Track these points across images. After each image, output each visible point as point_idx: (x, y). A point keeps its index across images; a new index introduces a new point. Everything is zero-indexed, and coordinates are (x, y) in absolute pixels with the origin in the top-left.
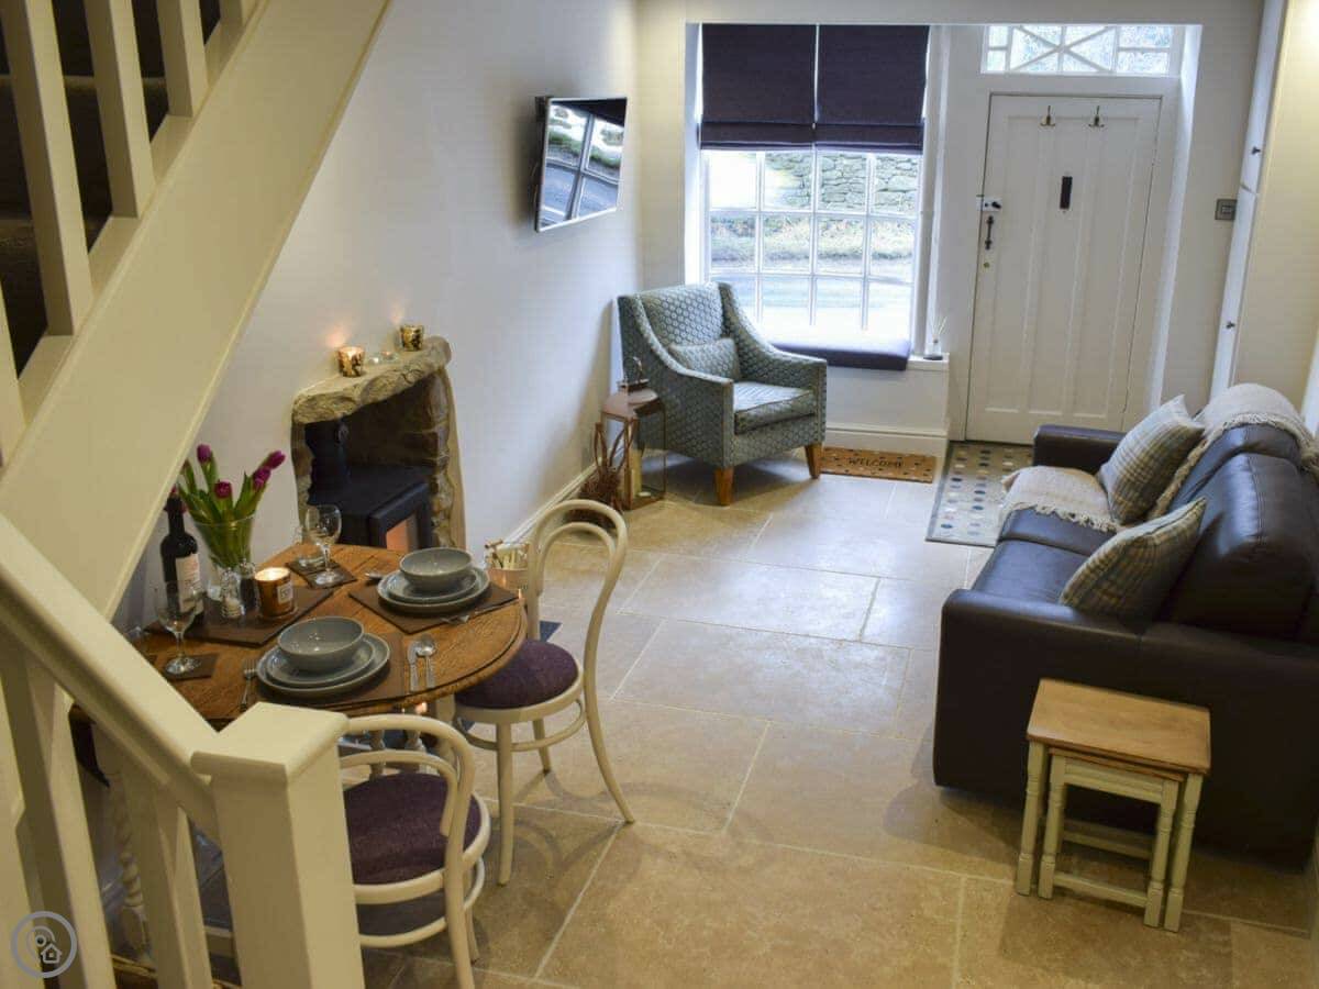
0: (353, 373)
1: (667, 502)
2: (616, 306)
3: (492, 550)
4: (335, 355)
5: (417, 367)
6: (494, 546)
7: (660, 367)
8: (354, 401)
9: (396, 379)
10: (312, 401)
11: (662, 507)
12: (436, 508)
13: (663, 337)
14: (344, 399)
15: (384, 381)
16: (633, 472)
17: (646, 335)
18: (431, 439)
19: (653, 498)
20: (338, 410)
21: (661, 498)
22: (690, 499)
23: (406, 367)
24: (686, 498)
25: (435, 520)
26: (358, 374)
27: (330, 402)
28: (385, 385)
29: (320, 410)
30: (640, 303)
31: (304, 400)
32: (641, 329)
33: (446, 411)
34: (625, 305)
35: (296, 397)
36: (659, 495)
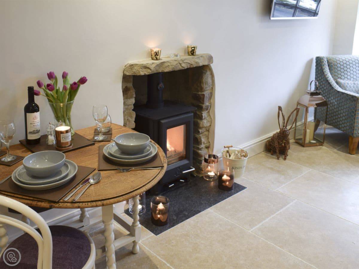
0: (155, 58)
1: (324, 147)
2: (314, 61)
3: (227, 149)
4: (150, 51)
5: (189, 62)
6: (228, 147)
7: (330, 88)
8: (151, 69)
9: (175, 64)
10: (132, 66)
11: (320, 149)
12: (201, 126)
13: (335, 76)
14: (146, 67)
15: (169, 64)
16: (308, 131)
17: (326, 73)
18: (202, 97)
19: (318, 144)
20: (142, 71)
21: (322, 145)
22: (336, 148)
23: (183, 61)
24: (334, 147)
25: (200, 131)
26: (157, 59)
27: (139, 67)
28: (169, 66)
29: (134, 70)
30: (326, 60)
31: (129, 65)
32: (324, 70)
33: (211, 86)
34: (319, 61)
35: (126, 64)
36: (321, 144)
